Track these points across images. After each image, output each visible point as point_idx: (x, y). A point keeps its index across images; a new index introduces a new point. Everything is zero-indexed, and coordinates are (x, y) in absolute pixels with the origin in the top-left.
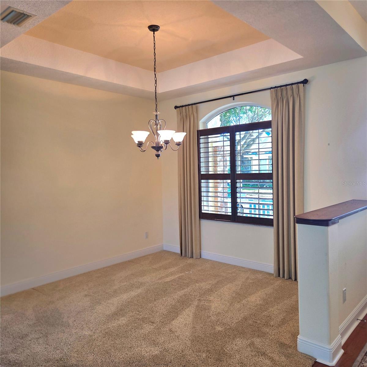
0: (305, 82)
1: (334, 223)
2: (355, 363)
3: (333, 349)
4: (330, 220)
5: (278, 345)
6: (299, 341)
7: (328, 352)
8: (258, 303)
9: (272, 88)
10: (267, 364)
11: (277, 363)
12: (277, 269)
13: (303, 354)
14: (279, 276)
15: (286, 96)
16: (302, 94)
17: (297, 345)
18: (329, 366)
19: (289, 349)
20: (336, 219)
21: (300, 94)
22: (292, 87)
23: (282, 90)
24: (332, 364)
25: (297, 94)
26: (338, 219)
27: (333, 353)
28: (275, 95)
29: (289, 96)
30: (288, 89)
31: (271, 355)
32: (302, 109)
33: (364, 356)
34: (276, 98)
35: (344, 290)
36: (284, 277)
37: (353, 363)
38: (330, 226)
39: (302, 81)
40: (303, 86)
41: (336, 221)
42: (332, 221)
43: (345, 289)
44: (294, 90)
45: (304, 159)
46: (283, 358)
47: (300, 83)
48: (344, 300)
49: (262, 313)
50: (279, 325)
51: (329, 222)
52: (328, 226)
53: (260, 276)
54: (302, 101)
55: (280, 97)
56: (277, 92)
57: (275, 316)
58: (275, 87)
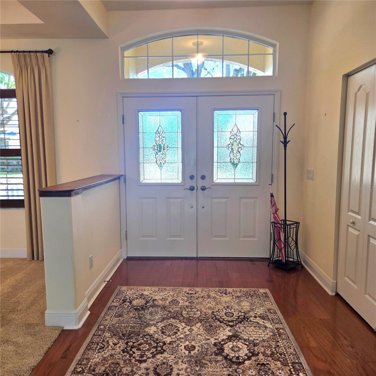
0: (50, 52)
1: (77, 194)
2: (98, 320)
3: (79, 313)
4: (73, 190)
5: (24, 327)
6: (47, 316)
7: (74, 316)
8: (6, 291)
9: (12, 52)
10: (10, 350)
11: (22, 345)
12: (31, 252)
13: (51, 326)
14: (33, 259)
15: (30, 64)
16: (47, 65)
17: (45, 321)
18: (75, 330)
19: (36, 327)
20: (79, 190)
21: (45, 64)
22: (37, 55)
23: (25, 57)
24: (78, 327)
25: (43, 64)
26: (82, 189)
27: (78, 317)
28: (18, 60)
29: (34, 65)
30: (32, 56)
31: (15, 340)
32: (49, 81)
33: (107, 310)
34: (18, 64)
35: (90, 257)
36: (38, 259)
37: (97, 320)
38: (73, 196)
39: (46, 51)
40: (48, 56)
41: (79, 192)
42: (74, 191)
43: (92, 256)
44: (39, 59)
45: (54, 134)
46: (29, 338)
47: (45, 53)
48: (91, 266)
49: (9, 301)
50: (28, 308)
51: (72, 192)
52: (71, 196)
53: (11, 264)
54: (48, 73)
55: (23, 64)
56: (20, 57)
57: (24, 299)
58: (17, 52)
